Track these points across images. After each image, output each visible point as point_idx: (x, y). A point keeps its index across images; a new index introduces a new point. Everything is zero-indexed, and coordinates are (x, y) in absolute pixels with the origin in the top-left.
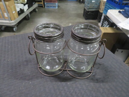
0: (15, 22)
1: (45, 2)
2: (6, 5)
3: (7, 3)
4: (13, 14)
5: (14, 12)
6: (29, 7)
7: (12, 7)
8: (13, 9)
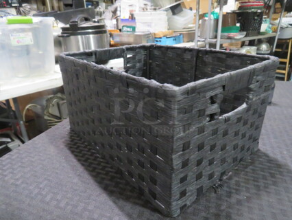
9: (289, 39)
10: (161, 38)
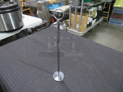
0: (83, 33)
1: (111, 17)
2: (82, 18)
3: (83, 17)
4: (84, 26)
5: (85, 25)
6: (96, 21)
7: (85, 21)
8: (85, 23)
9: (110, 3)
10: (52, 4)
